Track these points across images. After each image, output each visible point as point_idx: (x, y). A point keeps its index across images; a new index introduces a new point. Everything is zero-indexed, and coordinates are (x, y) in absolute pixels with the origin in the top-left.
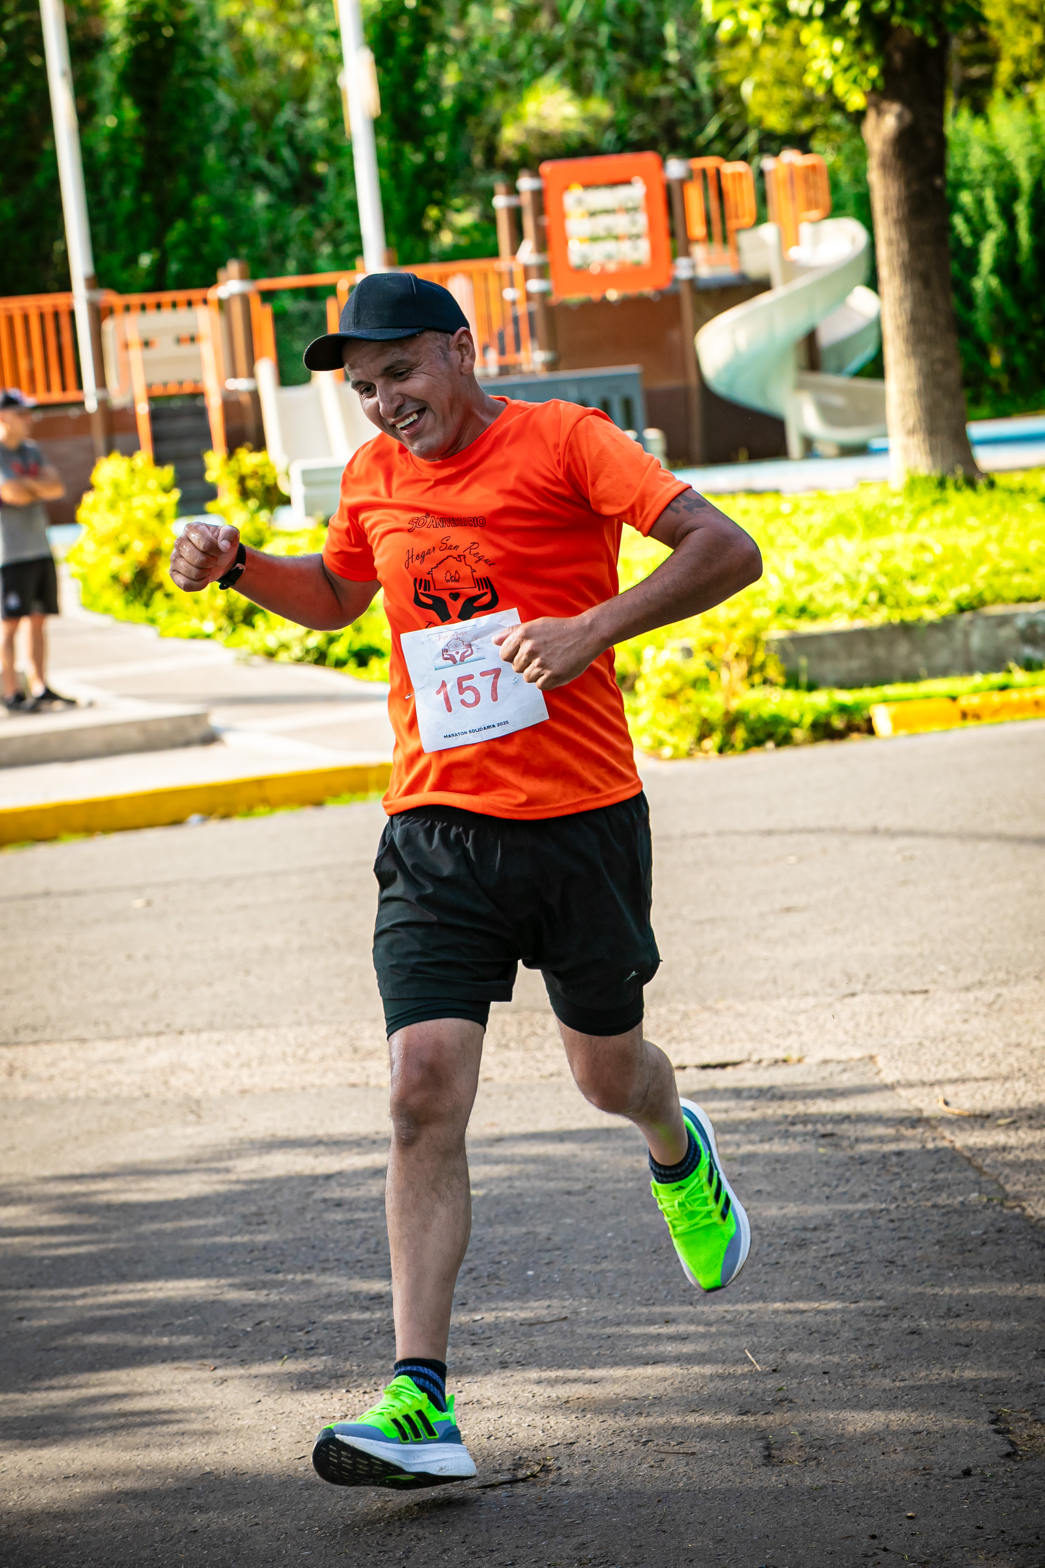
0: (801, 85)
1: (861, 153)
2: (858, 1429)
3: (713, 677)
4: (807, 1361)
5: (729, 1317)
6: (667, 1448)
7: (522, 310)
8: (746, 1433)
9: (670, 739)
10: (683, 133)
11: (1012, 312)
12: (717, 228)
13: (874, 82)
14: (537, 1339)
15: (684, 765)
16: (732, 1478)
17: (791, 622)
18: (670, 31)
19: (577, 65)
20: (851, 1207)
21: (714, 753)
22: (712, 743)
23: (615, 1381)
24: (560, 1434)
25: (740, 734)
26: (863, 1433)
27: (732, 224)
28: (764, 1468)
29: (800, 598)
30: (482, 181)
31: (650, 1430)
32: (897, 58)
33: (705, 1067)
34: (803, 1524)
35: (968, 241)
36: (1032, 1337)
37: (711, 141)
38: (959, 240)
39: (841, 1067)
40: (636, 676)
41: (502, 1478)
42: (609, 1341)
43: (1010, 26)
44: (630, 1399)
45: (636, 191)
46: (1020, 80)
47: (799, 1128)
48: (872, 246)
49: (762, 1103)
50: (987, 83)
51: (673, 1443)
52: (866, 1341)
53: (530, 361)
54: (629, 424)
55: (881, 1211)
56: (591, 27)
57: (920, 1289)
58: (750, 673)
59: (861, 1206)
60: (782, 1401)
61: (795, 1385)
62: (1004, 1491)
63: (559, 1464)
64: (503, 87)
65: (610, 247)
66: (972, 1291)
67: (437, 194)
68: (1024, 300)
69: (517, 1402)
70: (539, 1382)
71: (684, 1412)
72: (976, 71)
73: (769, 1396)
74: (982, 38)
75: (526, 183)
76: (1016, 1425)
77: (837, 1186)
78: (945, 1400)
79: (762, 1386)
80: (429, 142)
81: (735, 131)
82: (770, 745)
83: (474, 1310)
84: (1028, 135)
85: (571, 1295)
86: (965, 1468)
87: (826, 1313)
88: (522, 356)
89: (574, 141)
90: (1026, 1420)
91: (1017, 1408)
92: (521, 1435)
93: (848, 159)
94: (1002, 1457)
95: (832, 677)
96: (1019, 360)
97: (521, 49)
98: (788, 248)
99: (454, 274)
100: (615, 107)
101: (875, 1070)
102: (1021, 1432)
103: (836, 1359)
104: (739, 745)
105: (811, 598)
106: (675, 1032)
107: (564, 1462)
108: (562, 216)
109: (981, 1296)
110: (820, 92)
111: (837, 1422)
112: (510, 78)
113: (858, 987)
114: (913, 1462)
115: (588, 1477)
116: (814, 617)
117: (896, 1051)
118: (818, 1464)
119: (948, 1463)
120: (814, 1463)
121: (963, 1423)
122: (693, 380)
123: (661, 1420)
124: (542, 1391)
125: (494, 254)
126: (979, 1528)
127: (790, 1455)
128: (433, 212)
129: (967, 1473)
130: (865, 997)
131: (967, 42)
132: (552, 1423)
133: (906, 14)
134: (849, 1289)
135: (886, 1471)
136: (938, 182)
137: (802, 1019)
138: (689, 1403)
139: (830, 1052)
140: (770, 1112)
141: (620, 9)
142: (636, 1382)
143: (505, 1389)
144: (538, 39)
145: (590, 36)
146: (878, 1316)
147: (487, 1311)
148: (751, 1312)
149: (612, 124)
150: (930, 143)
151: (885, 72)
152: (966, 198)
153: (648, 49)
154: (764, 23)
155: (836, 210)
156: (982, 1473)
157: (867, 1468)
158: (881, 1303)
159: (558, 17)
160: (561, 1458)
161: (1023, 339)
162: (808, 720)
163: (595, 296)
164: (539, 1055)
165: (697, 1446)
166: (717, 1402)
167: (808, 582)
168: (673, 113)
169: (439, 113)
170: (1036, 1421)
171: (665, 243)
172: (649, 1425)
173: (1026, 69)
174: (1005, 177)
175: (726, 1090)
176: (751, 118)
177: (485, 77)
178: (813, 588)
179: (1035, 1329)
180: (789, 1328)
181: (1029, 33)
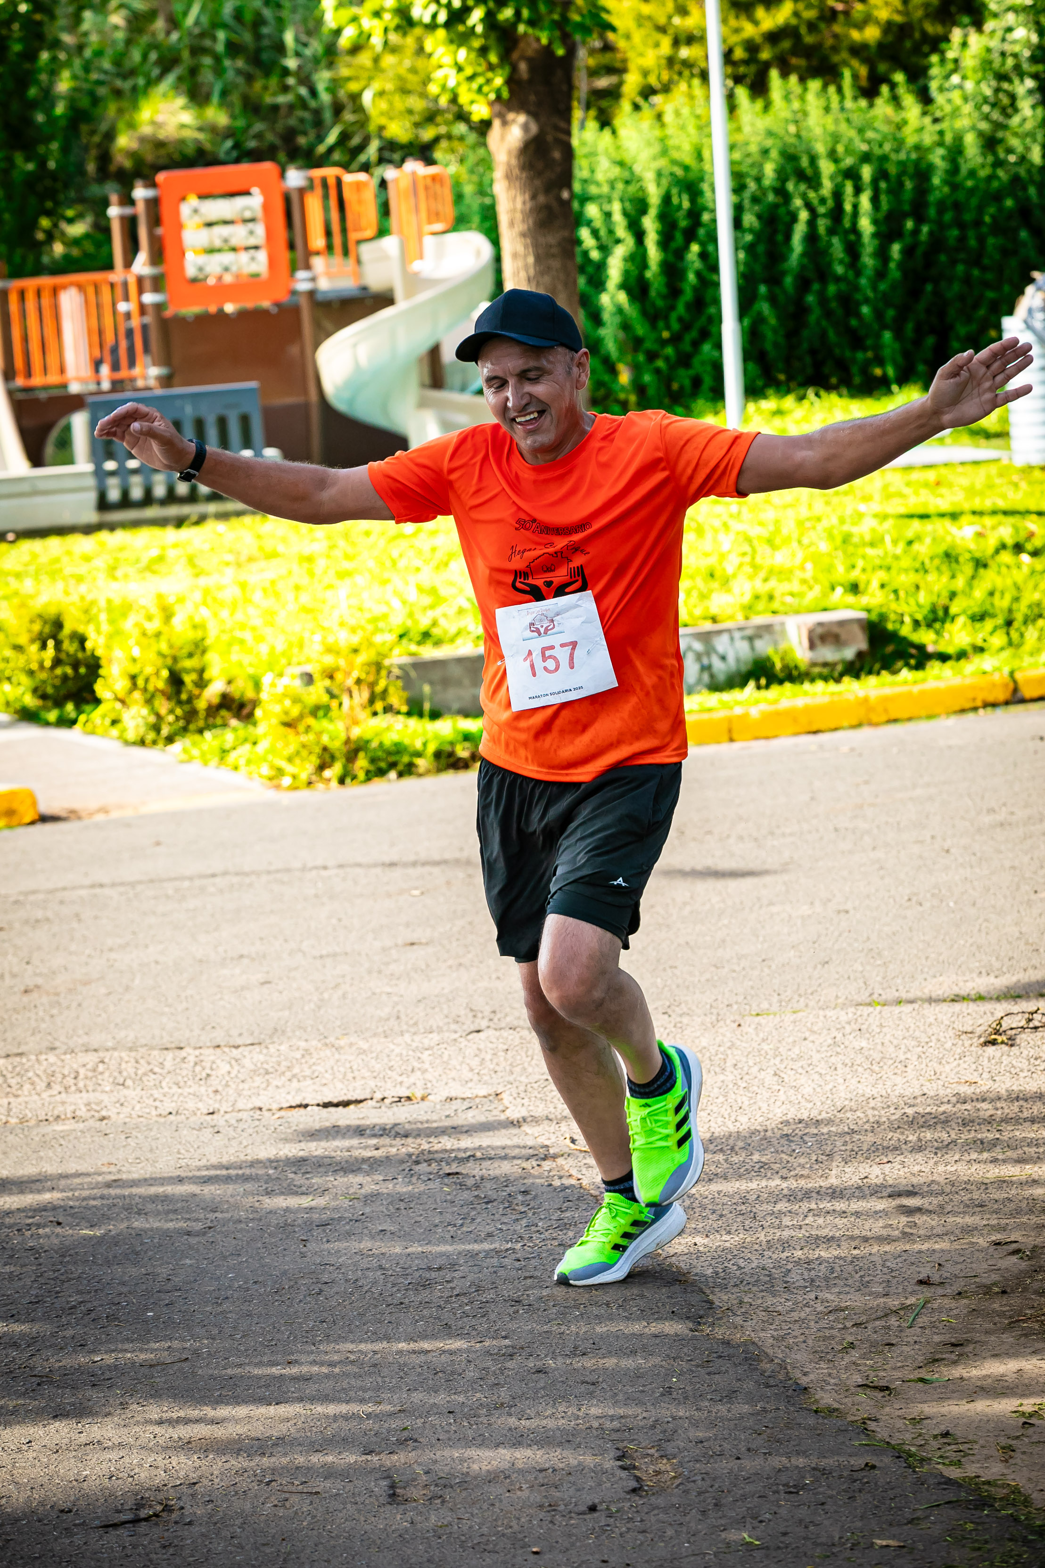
0: (424, 95)
1: (486, 163)
2: (484, 1468)
3: (334, 704)
4: (432, 1401)
5: (352, 1357)
6: (291, 1488)
7: (135, 322)
8: (370, 1472)
9: (289, 768)
10: (302, 141)
11: (640, 329)
12: (337, 240)
13: (498, 92)
14: (158, 1380)
15: (304, 794)
16: (356, 1516)
17: (413, 648)
18: (289, 38)
19: (193, 71)
20: (476, 1247)
21: (334, 783)
22: (333, 772)
23: (237, 1421)
24: (182, 1474)
25: (362, 763)
26: (488, 1471)
27: (353, 236)
28: (389, 1507)
29: (424, 623)
30: (95, 190)
31: (274, 1470)
32: (523, 66)
33: (326, 1105)
34: (428, 1561)
35: (595, 255)
36: (658, 1375)
37: (331, 150)
38: (586, 253)
39: (466, 1104)
40: (255, 703)
41: (124, 1517)
42: (231, 1382)
43: (638, 37)
44: (252, 1439)
45: (255, 202)
46: (648, 92)
47: (423, 1167)
48: (498, 259)
49: (386, 1140)
50: (614, 94)
51: (296, 1483)
52: (492, 1380)
53: (145, 377)
54: (247, 443)
55: (507, 1250)
56: (208, 33)
57: (546, 1328)
58: (372, 701)
59: (486, 1246)
60: (407, 1440)
61: (420, 1425)
62: (629, 1525)
63: (182, 1504)
64: (118, 93)
65: (227, 258)
66: (598, 1329)
67: (49, 204)
68: (653, 317)
69: (139, 1442)
70: (160, 1422)
71: (307, 1452)
72: (603, 82)
73: (393, 1436)
74: (608, 48)
75: (140, 193)
76: (642, 1461)
77: (462, 1225)
78: (571, 1438)
79: (386, 1425)
80: (41, 149)
81: (355, 141)
82: (393, 775)
83: (93, 1352)
84: (656, 148)
85: (192, 1336)
86: (590, 1503)
87: (451, 1353)
88: (137, 371)
89: (190, 150)
90: (652, 1456)
91: (643, 1445)
92: (143, 1475)
93: (472, 171)
94: (628, 1493)
95: (455, 706)
96: (647, 378)
97: (136, 55)
98: (411, 262)
99: (64, 287)
100: (233, 117)
101: (501, 1108)
102: (647, 1469)
103: (461, 1399)
104: (361, 775)
105: (434, 624)
106: (296, 1070)
107: (186, 1502)
108: (179, 227)
109: (609, 1335)
110: (443, 101)
111: (462, 1460)
112: (125, 85)
113: (484, 1024)
114: (538, 1499)
115: (211, 1516)
116: (438, 643)
117: (522, 1088)
118: (443, 1502)
119: (574, 1500)
120: (439, 1501)
121: (589, 1460)
122: (314, 397)
123: (284, 1461)
124: (163, 1432)
125: (109, 266)
126: (604, 1561)
127: (414, 1492)
128: (45, 222)
129: (593, 1509)
130: (491, 1032)
131: (592, 52)
132: (174, 1464)
133: (531, 23)
134: (474, 1329)
135: (512, 1508)
136: (565, 195)
137: (425, 1056)
138: (312, 1443)
139: (456, 1090)
140: (393, 1151)
141: (238, 15)
142: (259, 1423)
143: (126, 1430)
144: (154, 46)
145: (207, 43)
146: (504, 1355)
147: (106, 1352)
148: (375, 1352)
149: (229, 133)
150: (557, 155)
151: (510, 82)
152: (592, 211)
153: (265, 56)
154: (386, 30)
155: (460, 222)
156: (608, 1509)
157: (493, 1505)
158: (507, 1342)
159: (174, 23)
160: (184, 1498)
161: (652, 356)
162: (431, 748)
163: (213, 309)
164: (156, 1094)
165: (321, 1485)
166: (342, 1442)
167: (432, 607)
168: (292, 122)
169: (51, 120)
170: (661, 1456)
171: (285, 255)
172: (272, 1466)
173: (653, 80)
174: (632, 189)
175: (348, 1128)
176: (372, 127)
177: (99, 83)
178: (437, 613)
179: (662, 1366)
180: (414, 1368)
181: (657, 45)
